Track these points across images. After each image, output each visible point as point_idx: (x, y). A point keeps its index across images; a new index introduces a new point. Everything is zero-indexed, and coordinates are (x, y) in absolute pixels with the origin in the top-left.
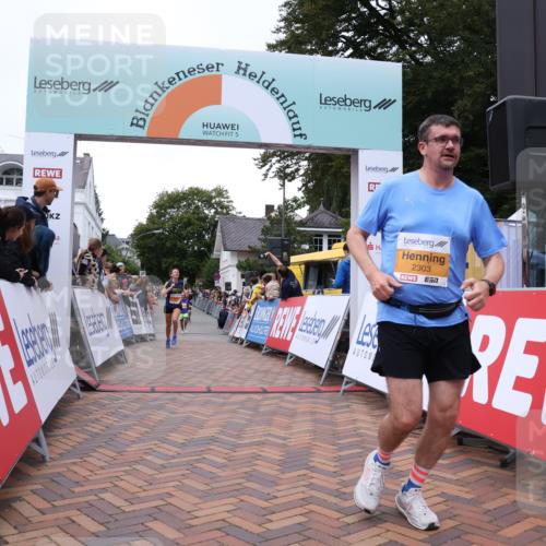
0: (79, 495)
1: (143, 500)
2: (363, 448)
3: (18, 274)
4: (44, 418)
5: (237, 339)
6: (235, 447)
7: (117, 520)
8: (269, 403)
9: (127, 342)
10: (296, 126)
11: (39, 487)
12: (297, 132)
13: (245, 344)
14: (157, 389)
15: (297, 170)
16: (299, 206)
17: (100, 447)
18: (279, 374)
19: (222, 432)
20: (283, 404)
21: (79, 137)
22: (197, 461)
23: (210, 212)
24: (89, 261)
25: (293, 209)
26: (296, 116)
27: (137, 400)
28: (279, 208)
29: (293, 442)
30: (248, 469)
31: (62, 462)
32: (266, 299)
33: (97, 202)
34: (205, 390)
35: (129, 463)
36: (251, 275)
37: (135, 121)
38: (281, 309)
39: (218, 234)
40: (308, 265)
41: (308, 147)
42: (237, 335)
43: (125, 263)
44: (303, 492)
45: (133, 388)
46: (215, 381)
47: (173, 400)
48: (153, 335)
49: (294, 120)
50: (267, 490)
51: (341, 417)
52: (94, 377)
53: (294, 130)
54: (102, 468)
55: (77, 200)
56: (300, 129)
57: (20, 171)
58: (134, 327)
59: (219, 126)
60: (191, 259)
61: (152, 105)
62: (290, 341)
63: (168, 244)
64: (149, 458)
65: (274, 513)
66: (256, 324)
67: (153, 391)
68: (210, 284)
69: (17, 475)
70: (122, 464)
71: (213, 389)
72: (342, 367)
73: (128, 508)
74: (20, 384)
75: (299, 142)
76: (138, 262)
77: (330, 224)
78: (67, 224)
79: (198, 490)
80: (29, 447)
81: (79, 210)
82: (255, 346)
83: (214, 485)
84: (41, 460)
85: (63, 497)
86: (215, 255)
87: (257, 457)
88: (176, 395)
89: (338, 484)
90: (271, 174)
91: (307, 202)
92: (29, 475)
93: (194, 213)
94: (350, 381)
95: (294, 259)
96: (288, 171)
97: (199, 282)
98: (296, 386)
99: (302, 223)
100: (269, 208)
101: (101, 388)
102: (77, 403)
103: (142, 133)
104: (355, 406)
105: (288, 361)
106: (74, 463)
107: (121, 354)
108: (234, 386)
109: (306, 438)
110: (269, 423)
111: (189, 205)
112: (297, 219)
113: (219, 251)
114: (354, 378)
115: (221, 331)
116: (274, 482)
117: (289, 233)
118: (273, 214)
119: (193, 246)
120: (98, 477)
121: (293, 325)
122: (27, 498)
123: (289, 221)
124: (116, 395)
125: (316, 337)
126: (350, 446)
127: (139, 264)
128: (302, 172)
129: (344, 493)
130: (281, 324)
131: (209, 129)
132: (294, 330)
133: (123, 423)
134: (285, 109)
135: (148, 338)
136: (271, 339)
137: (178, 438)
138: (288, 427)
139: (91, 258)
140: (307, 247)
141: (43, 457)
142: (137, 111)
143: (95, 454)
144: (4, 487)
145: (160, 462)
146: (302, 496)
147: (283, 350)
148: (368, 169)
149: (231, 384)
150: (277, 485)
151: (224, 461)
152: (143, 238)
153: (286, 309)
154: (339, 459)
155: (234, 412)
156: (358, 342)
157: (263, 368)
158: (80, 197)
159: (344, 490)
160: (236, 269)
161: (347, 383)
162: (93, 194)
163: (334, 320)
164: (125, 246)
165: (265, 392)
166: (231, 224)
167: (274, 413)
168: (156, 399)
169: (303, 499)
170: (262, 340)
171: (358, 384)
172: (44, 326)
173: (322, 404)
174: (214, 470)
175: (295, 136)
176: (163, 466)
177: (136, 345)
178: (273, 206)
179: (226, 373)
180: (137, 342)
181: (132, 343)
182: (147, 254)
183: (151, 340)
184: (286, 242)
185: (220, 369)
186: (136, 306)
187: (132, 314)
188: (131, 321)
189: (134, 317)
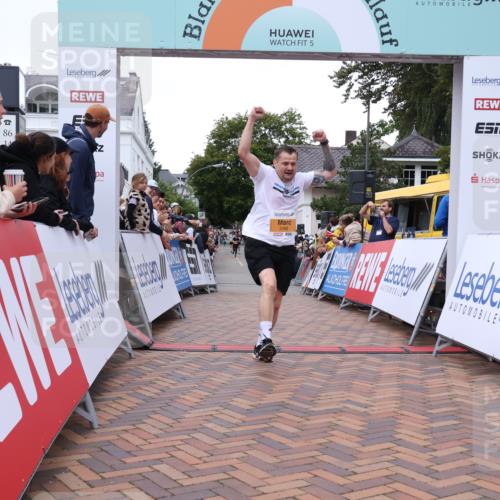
0: (132, 466)
1: (203, 473)
2: (460, 419)
3: (57, 216)
4: (91, 380)
5: (311, 290)
6: (308, 414)
7: (173, 495)
8: (349, 365)
9: (185, 294)
10: (385, 30)
11: (86, 456)
12: (387, 38)
13: (320, 297)
14: (219, 348)
15: (384, 87)
16: (386, 132)
17: (155, 412)
18: (360, 331)
19: (293, 398)
20: (364, 366)
21: (122, 52)
22: (265, 430)
23: (279, 142)
24: (138, 200)
25: (379, 135)
26: (385, 16)
27: (197, 360)
28: (362, 134)
29: (376, 410)
30: (323, 441)
31: (112, 429)
32: (345, 244)
33: (147, 132)
35: (188, 431)
36: (329, 216)
37: (188, 31)
38: (363, 256)
40: (396, 203)
41: (400, 56)
42: (311, 286)
44: (387, 469)
45: (191, 347)
46: (286, 338)
47: (238, 360)
48: (214, 286)
49: (383, 22)
50: (345, 465)
51: (435, 382)
52: (147, 334)
53: (383, 34)
54: (157, 437)
55: (123, 128)
56: (390, 33)
57: (54, 95)
58: (192, 276)
59: (289, 33)
61: (209, 9)
62: (374, 294)
63: (230, 180)
64: (210, 425)
65: (352, 491)
66: (334, 273)
67: (214, 350)
69: (62, 444)
70: (179, 432)
71: (283, 349)
72: (435, 324)
73: (186, 482)
74: (62, 342)
75: (389, 49)
76: (196, 202)
77: (424, 153)
78: (112, 157)
79: (266, 463)
80: (74, 413)
81: (126, 141)
82: (332, 299)
83: (285, 458)
84: (90, 427)
85: (113, 468)
87: (332, 427)
88: (240, 355)
89: (428, 460)
90: (353, 94)
91: (397, 127)
92: (76, 444)
93: (260, 143)
94: (446, 340)
95: (379, 196)
96: (374, 88)
98: (380, 345)
99: (390, 152)
100: (350, 135)
101: (154, 346)
102: (129, 363)
103: (197, 45)
104: (451, 370)
105: (371, 316)
106: (126, 431)
107: (177, 307)
108: (308, 344)
109: (392, 406)
110: (349, 388)
111: (255, 133)
112: (384, 147)
114: (450, 337)
116: (352, 456)
117: (373, 165)
118: (354, 142)
120: (152, 446)
121: (377, 274)
122: (72, 469)
123: (374, 149)
124: (174, 354)
125: (405, 289)
126: (445, 416)
127: (197, 204)
128: (390, 89)
129: (437, 471)
130: (362, 274)
131: (278, 38)
132: (378, 280)
133: (180, 386)
134: (371, 7)
135: (208, 290)
136: (351, 290)
137: (242, 403)
138: (371, 393)
139: (140, 197)
140: (395, 181)
141: (91, 423)
142: (190, 17)
143: (148, 421)
144: (47, 456)
145: (223, 430)
146: (386, 473)
148: (475, 81)
149: (305, 343)
150: (356, 459)
151: (296, 430)
152: (201, 174)
153: (369, 255)
154: (431, 431)
155: (308, 374)
156: (456, 295)
157: (343, 324)
158: (126, 125)
159: (436, 468)
160: (310, 208)
161: (441, 343)
162: (141, 121)
163: (427, 269)
164: (180, 183)
165: (344, 352)
166: (305, 155)
167: (354, 377)
168: (217, 360)
169: (387, 477)
170: (341, 292)
171: (455, 344)
172: (88, 276)
173: (411, 367)
174: (284, 440)
175: (384, 42)
176: (226, 435)
177: (195, 298)
178: (355, 132)
179: (298, 330)
180: (196, 293)
181: (191, 295)
182: (206, 193)
183: (212, 291)
184: (370, 176)
185: (291, 325)
186: (195, 253)
187: (189, 262)
188: (189, 270)
189: (192, 266)
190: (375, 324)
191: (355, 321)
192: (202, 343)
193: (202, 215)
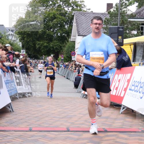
9: (13, 98)
14: (33, 129)
16: (130, 4)
18: (115, 119)
20: (118, 140)
23: (68, 9)
25: (126, 6)
27: (20, 136)
28: (116, 5)
34: (66, 130)
38: (117, 76)
39: (74, 24)
40: (136, 45)
43: (11, 45)
45: (17, 129)
46: (72, 123)
47: (44, 137)
48: (31, 93)
60: (55, 42)
62: (123, 98)
67: (31, 130)
68: (69, 59)
71: (71, 129)
76: (20, 44)
86: (72, 39)
88: (46, 133)
91: (137, 1)
93: (57, 10)
95: (126, 41)
97: (61, 57)
99: (132, 16)
100: (109, 6)
105: (122, 111)
107: (9, 105)
111: (55, 4)
112: (129, 13)
113: (75, 36)
115: (76, 90)
117: (123, 23)
118: (112, 10)
119: (57, 32)
121: (125, 86)
123: (123, 14)
125: (141, 95)
127: (21, 45)
130: (116, 86)
132: (125, 90)
135: (27, 95)
140: (135, 32)
147: (118, 103)
153: (121, 76)
164: (11, 33)
165: (106, 131)
166: (83, 17)
168: (32, 136)
177: (20, 100)
178: (112, 4)
179: (80, 118)
180: (20, 98)
181: (17, 98)
182: (26, 39)
183: (29, 96)
184: (121, 29)
185: (75, 116)
186: (19, 74)
187: (16, 79)
188: (16, 84)
189: (18, 81)
190: (124, 115)
191: (112, 113)
192: (23, 126)
193: (23, 52)
